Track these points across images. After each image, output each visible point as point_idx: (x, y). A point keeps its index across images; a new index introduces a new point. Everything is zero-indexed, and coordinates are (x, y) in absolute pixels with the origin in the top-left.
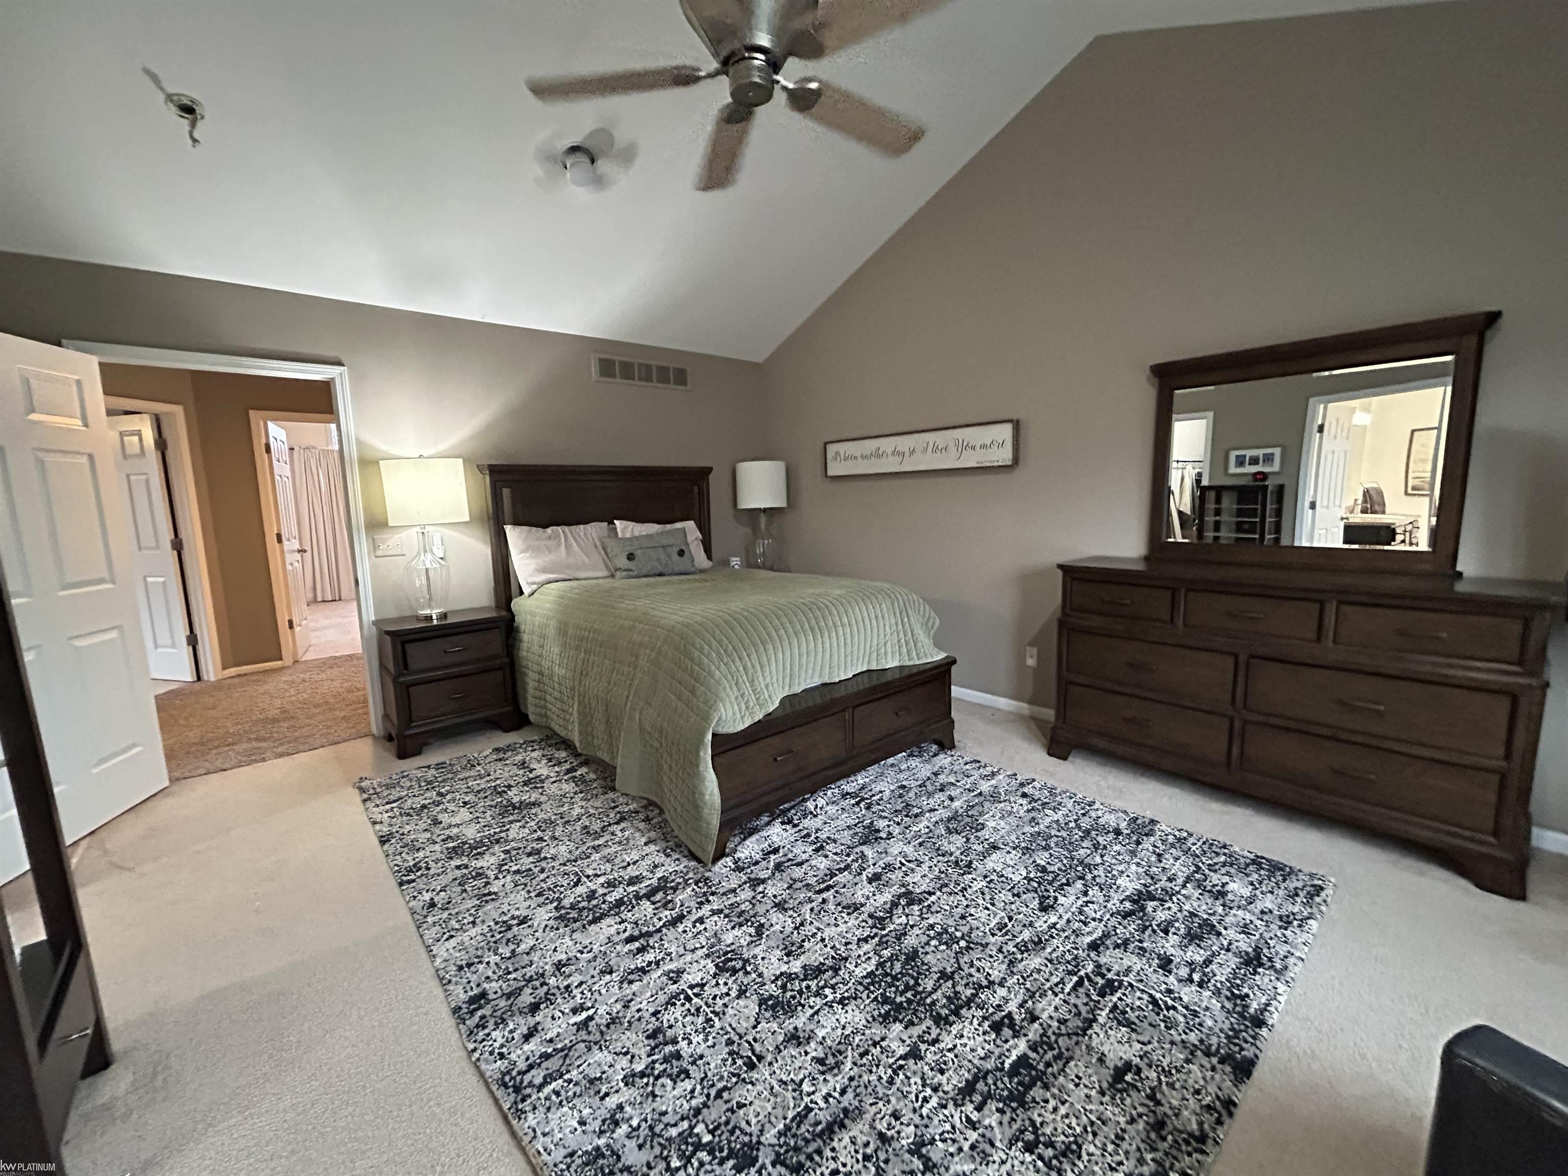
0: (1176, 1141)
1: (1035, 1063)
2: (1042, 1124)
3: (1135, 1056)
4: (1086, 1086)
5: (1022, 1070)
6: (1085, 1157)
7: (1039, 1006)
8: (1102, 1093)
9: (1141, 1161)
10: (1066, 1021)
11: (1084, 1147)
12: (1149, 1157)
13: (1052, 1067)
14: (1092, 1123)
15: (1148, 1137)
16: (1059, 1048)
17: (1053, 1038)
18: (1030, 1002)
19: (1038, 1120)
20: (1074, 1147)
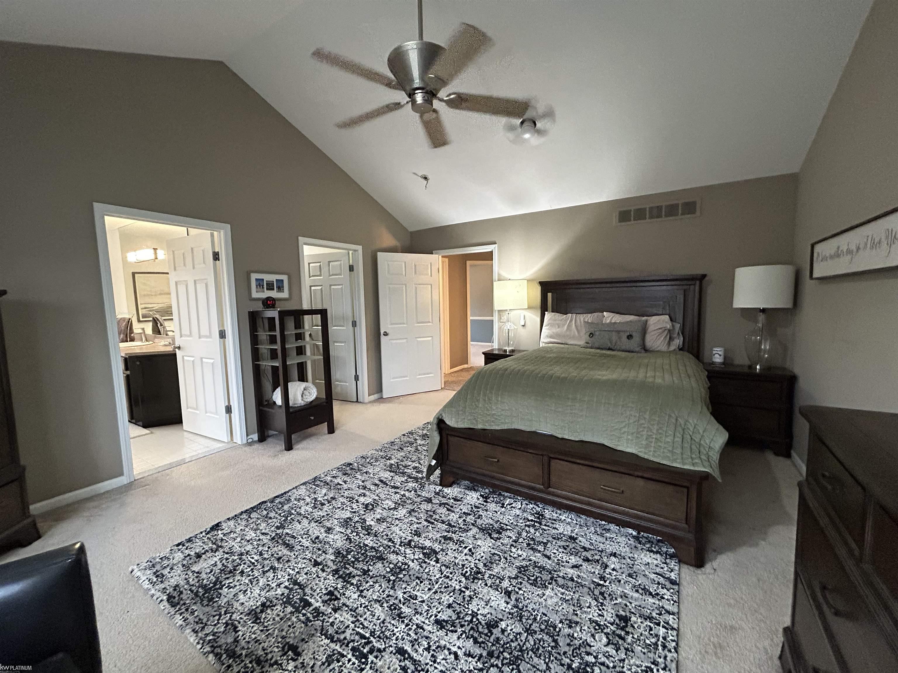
0: (248, 667)
1: (306, 609)
2: (273, 610)
3: (304, 660)
4: (288, 630)
5: (302, 603)
6: (252, 625)
7: (344, 614)
8: (283, 637)
9: (243, 648)
10: (333, 626)
11: (257, 625)
12: (244, 652)
13: (303, 616)
14: (268, 630)
15: (253, 655)
16: (314, 621)
17: (321, 619)
18: (347, 609)
19: (275, 608)
20: (258, 621)
